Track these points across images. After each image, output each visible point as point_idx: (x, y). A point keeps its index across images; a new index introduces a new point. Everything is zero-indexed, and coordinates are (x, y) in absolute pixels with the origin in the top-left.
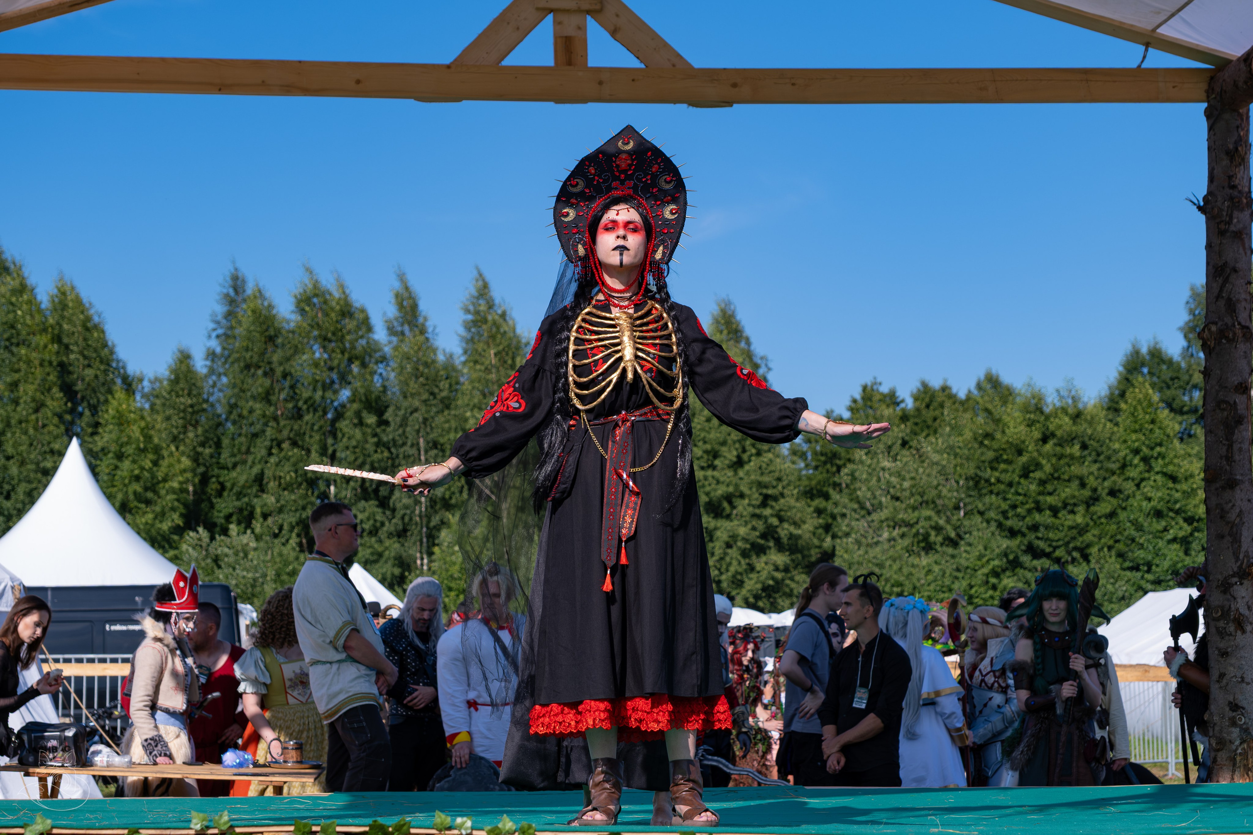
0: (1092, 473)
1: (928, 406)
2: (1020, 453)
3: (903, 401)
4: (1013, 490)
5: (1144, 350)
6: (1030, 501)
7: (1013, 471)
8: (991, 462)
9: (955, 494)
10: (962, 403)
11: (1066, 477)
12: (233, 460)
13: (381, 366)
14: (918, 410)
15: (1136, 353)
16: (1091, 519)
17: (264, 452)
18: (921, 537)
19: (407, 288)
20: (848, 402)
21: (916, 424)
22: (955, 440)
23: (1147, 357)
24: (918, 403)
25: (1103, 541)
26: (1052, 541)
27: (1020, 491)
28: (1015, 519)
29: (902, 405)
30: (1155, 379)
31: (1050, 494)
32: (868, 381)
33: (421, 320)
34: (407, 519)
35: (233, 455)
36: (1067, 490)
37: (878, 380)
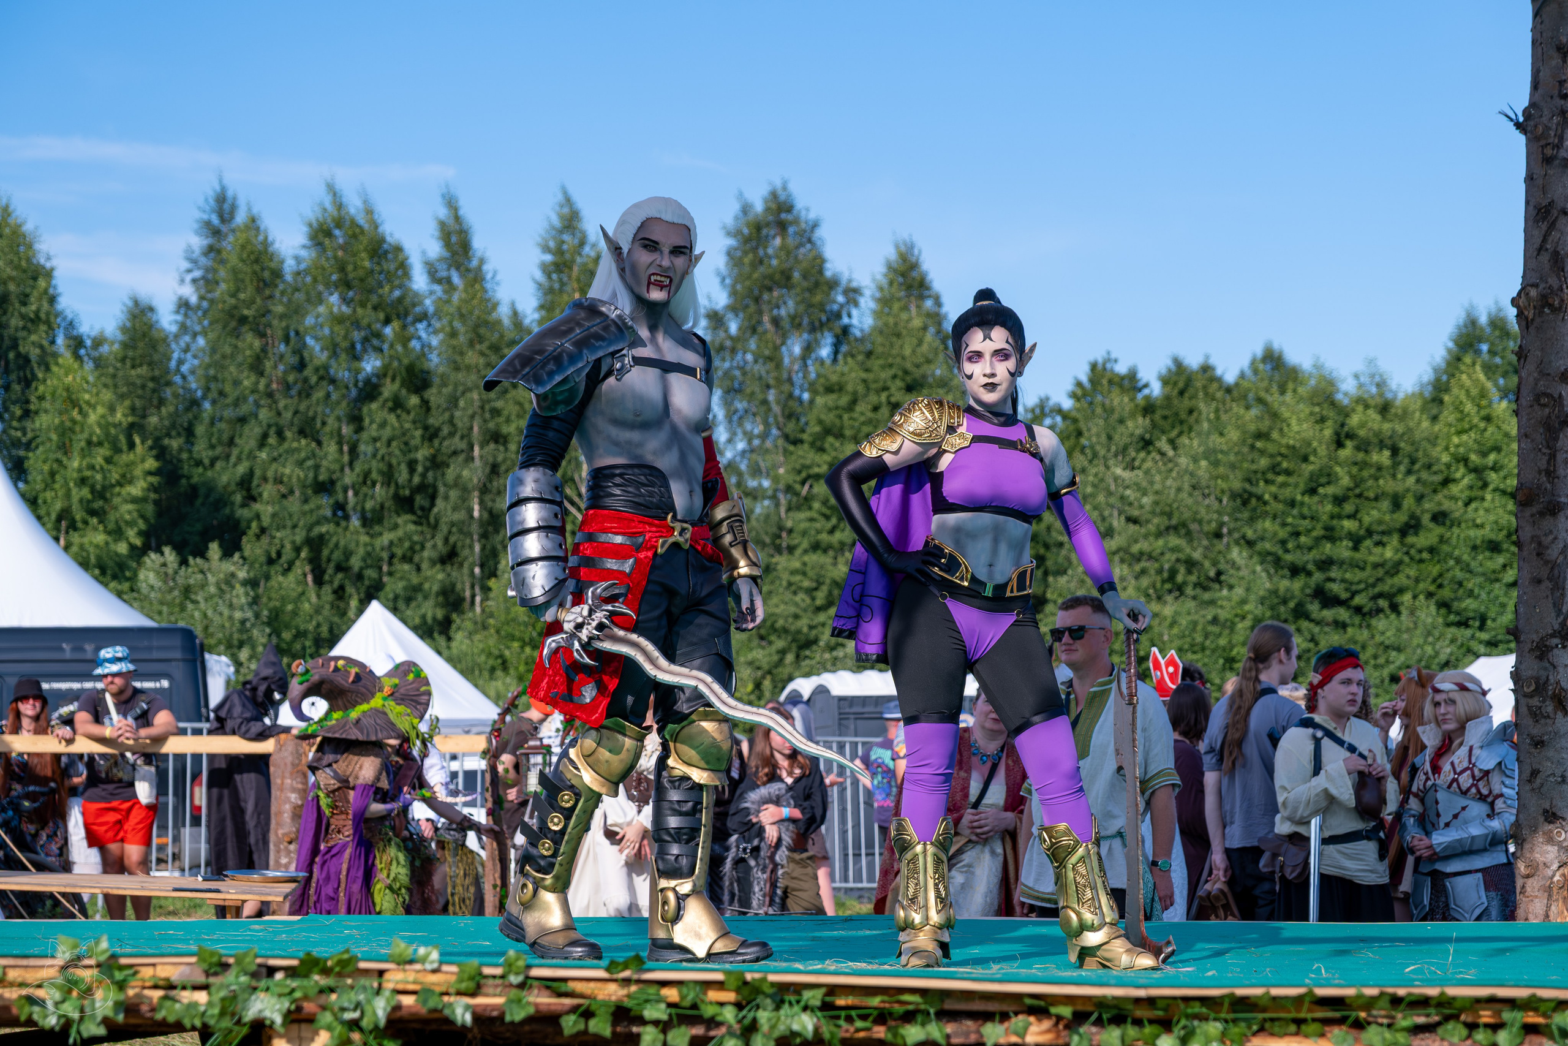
0: (1408, 490)
1: (1182, 393)
2: (1305, 459)
3: (1146, 386)
4: (1295, 512)
5: (1483, 320)
6: (1319, 526)
7: (1296, 486)
8: (1264, 473)
9: (1215, 516)
10: (1228, 390)
11: (1371, 495)
12: (210, 453)
13: (421, 326)
14: (1168, 398)
15: (1472, 322)
16: (1407, 553)
17: (253, 443)
18: (1166, 575)
19: (457, 218)
20: (1069, 386)
21: (1165, 418)
22: (1216, 440)
23: (1488, 330)
24: (1168, 389)
25: (1422, 586)
26: (1351, 583)
27: (1305, 511)
28: (1299, 552)
29: (1146, 391)
30: (1498, 360)
31: (1349, 517)
32: (1099, 356)
33: (474, 263)
34: (452, 539)
35: (212, 447)
36: (1374, 513)
37: (1113, 356)
